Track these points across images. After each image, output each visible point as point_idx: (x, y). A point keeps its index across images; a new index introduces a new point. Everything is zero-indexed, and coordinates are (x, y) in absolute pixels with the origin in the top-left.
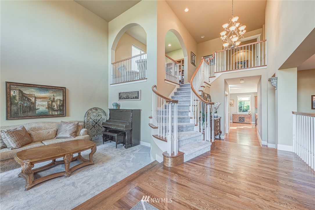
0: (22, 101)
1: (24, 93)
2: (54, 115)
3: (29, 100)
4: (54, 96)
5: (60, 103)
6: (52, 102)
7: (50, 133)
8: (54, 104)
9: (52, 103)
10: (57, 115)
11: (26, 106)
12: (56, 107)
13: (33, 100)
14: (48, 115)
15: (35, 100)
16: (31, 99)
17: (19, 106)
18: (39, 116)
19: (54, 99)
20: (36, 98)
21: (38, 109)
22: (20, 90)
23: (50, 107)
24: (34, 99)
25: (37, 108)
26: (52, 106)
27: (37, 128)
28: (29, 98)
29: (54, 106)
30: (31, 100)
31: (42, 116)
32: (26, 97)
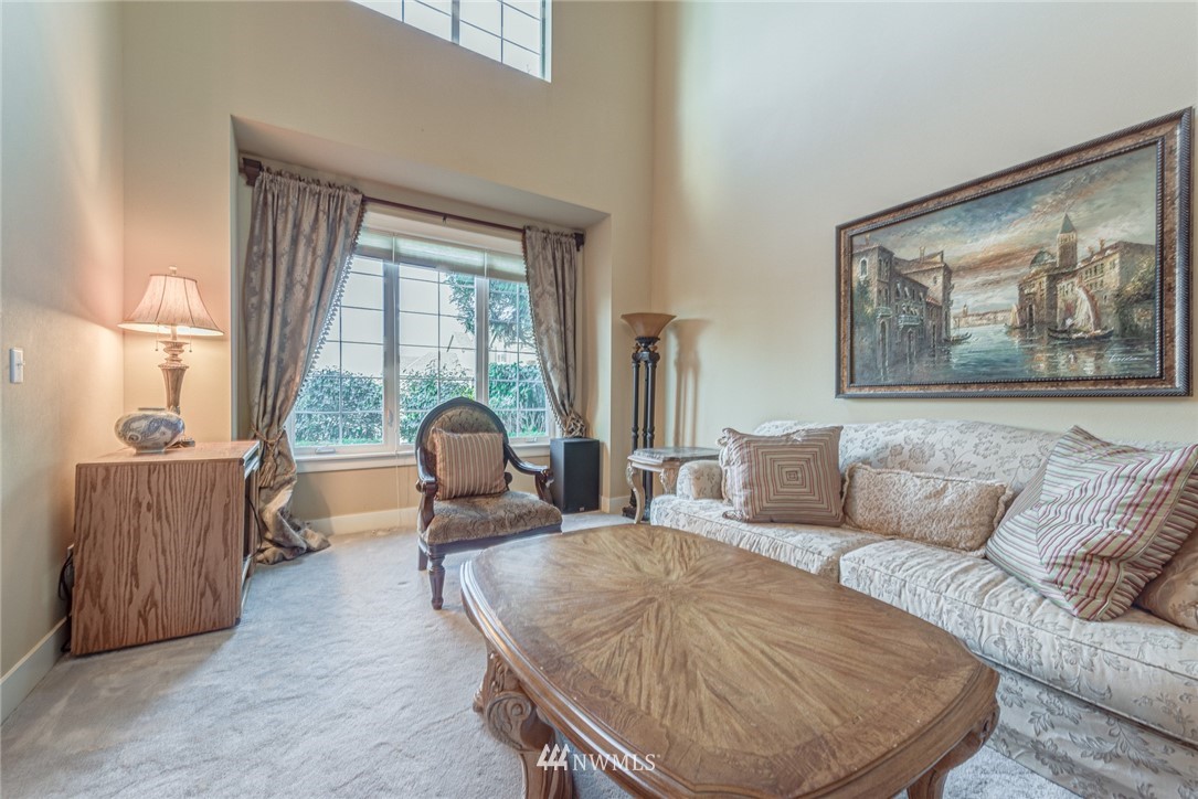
0: (888, 303)
1: (898, 261)
2: (1065, 381)
3: (918, 290)
4: (1068, 227)
5: (1126, 275)
6: (1054, 278)
7: (946, 502)
8: (1074, 291)
9: (1052, 289)
10: (1096, 380)
11: (906, 327)
12: (1083, 316)
13: (934, 285)
14: (1021, 382)
15: (947, 288)
16: (927, 281)
17: (878, 330)
18: (965, 385)
19: (1068, 250)
20: (948, 272)
21: (958, 341)
22: (882, 250)
23: (1040, 321)
24: (940, 279)
25: (954, 334)
26: (1054, 307)
27: (907, 448)
28: (916, 283)
29: (1070, 310)
30: (925, 289)
31: (980, 384)
32: (906, 279)
